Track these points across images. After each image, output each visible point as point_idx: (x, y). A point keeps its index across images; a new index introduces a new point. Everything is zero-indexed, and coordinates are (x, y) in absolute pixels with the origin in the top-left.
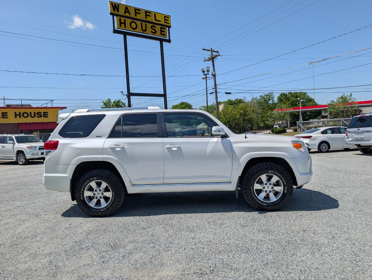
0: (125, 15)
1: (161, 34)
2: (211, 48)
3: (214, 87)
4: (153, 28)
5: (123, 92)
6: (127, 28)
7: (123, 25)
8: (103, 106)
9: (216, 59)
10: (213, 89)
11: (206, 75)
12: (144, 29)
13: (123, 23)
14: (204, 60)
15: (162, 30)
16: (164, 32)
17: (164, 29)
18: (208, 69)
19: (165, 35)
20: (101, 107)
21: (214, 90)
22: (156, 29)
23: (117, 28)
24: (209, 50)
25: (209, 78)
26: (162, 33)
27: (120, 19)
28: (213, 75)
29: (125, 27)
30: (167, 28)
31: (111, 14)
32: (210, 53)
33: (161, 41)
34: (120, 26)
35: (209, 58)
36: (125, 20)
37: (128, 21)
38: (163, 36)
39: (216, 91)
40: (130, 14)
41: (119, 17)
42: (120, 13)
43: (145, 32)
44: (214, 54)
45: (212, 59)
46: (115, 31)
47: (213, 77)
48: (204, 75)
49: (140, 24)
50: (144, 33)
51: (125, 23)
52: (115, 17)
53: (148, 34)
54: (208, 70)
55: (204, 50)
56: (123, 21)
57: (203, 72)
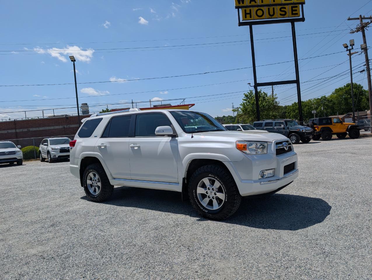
0: (250, 4)
1: (292, 14)
2: (361, 16)
3: (365, 63)
4: (282, 9)
5: (250, 84)
6: (252, 18)
7: (248, 16)
8: (245, 99)
9: (368, 27)
10: (364, 66)
11: (350, 50)
12: (272, 13)
13: (248, 14)
14: (350, 31)
15: (294, 9)
16: (296, 10)
17: (297, 7)
18: (353, 43)
19: (297, 14)
20: (243, 99)
21: (366, 66)
22: (286, 10)
23: (242, 21)
24: (358, 19)
25: (358, 52)
26: (294, 12)
27: (245, 10)
28: (362, 49)
29: (251, 17)
30: (300, 6)
31: (236, 7)
32: (358, 22)
33: (293, 22)
34: (246, 17)
35: (357, 28)
36: (250, 10)
37: (254, 10)
38: (294, 15)
39: (369, 67)
40: (256, 2)
41: (244, 9)
42: (245, 4)
43: (273, 17)
44: (365, 21)
45: (362, 28)
46: (241, 24)
47: (363, 51)
48: (347, 51)
49: (267, 10)
50: (271, 18)
51: (250, 14)
52: (240, 9)
53: (277, 18)
54: (351, 43)
55: (349, 19)
56: (248, 12)
57: (345, 47)
